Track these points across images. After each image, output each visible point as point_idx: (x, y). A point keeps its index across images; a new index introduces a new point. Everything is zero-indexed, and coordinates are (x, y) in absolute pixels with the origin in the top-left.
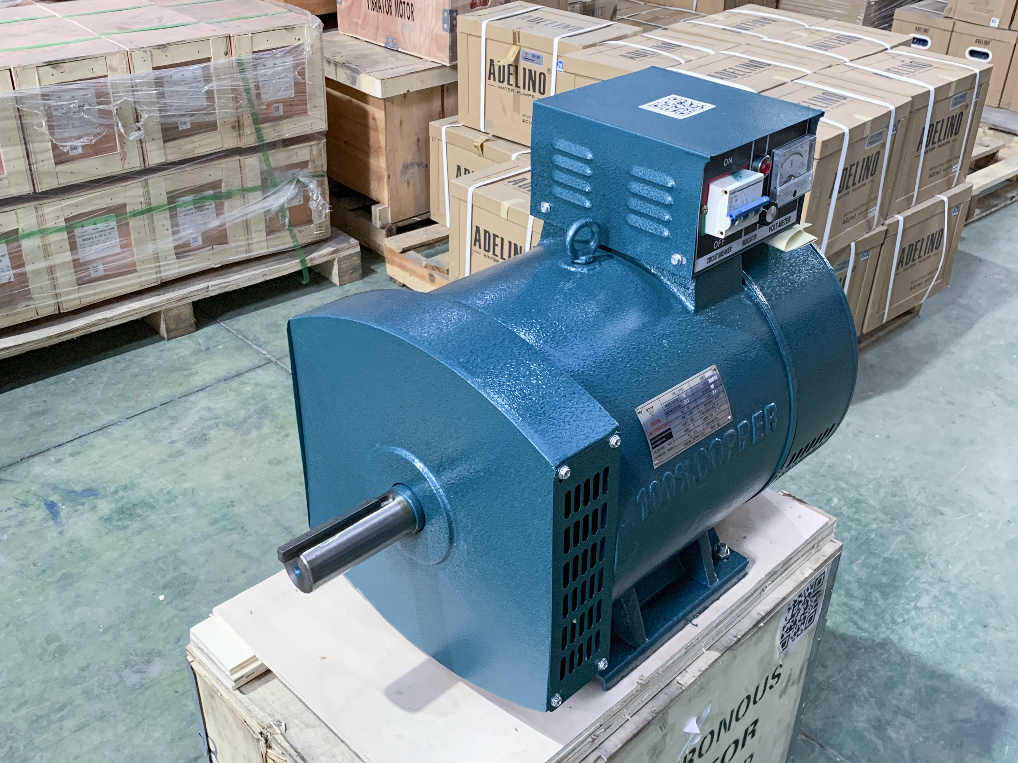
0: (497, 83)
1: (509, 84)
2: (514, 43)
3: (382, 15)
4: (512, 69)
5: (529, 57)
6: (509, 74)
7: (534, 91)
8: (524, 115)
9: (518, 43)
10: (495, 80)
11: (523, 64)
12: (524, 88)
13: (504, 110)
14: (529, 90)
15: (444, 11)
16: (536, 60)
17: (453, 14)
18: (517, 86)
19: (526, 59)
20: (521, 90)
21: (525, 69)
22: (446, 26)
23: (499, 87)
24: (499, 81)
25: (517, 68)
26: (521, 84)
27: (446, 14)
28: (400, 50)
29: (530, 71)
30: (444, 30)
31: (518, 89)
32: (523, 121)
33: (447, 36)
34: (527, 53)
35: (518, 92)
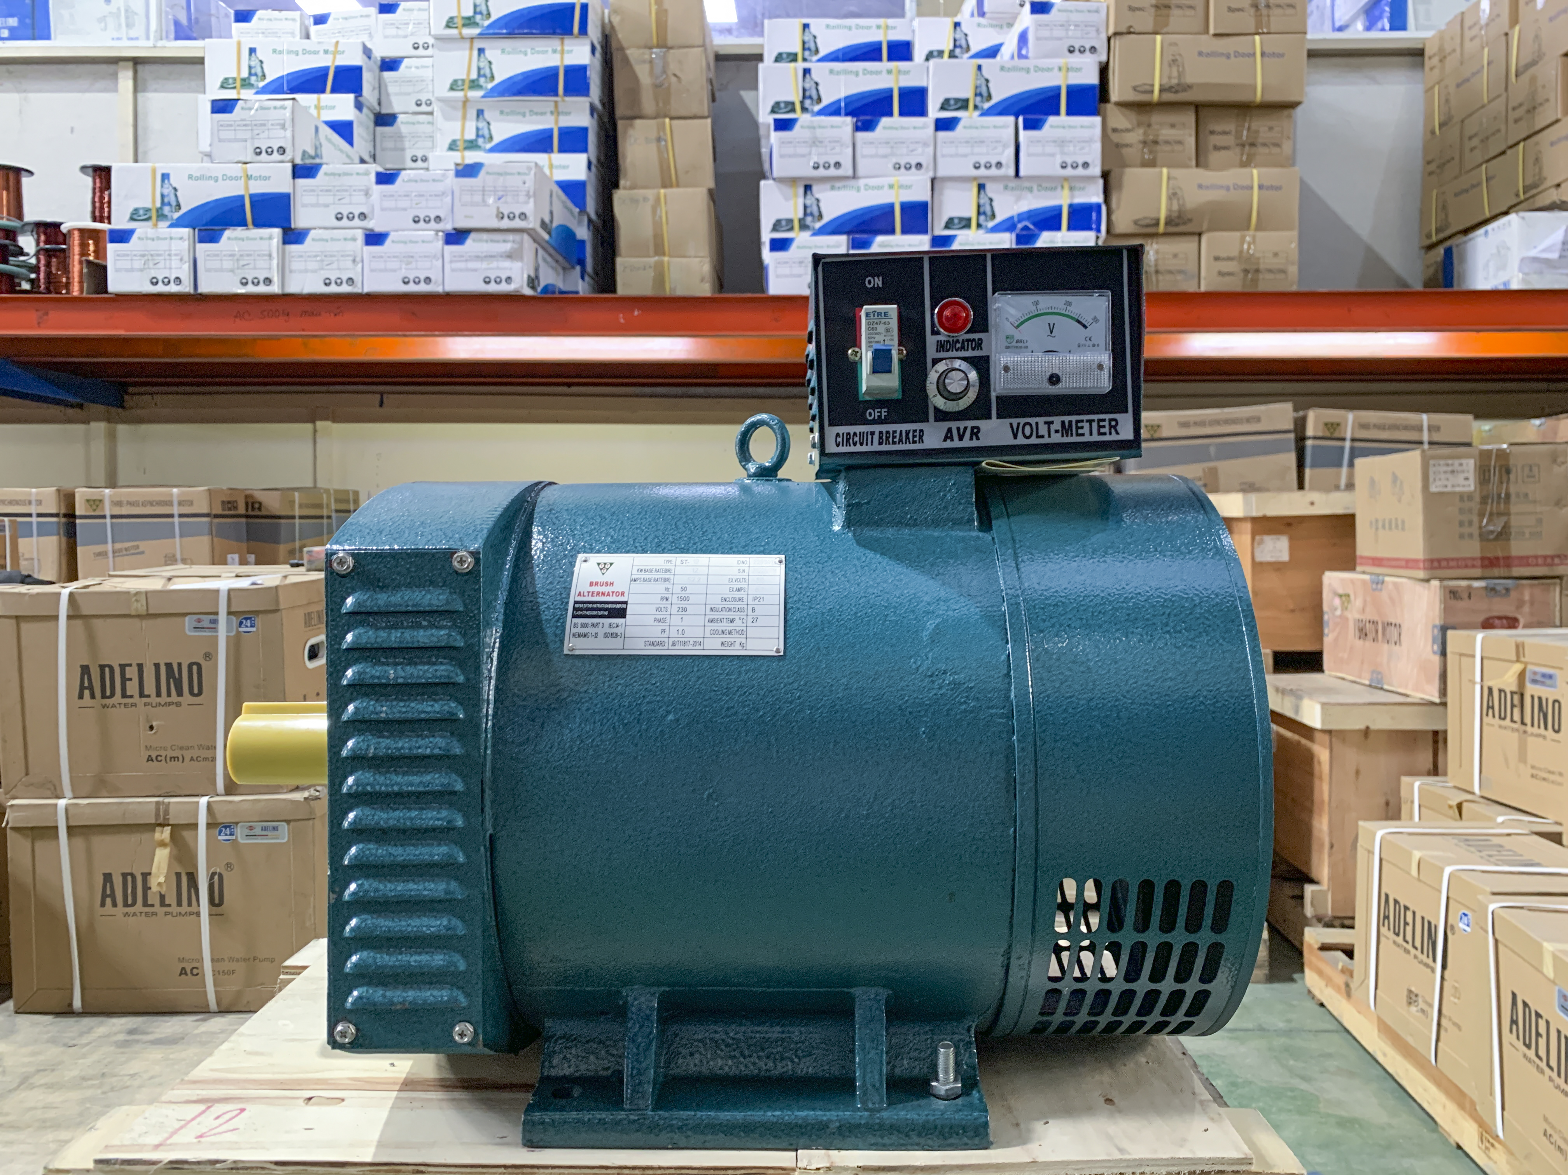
0: (1497, 721)
1: (1512, 720)
2: (1518, 660)
3: (1368, 643)
4: (1516, 698)
5: (1539, 678)
6: (1513, 706)
7: (1546, 728)
8: (1533, 767)
9: (1522, 659)
10: (1494, 716)
11: (1531, 689)
12: (1533, 725)
13: (1506, 760)
14: (1539, 727)
15: (1434, 626)
16: (1548, 682)
17: (1444, 629)
18: (1523, 723)
19: (1534, 681)
20: (1529, 728)
21: (1532, 697)
22: (1436, 647)
23: (1500, 727)
24: (1500, 718)
25: (1522, 695)
26: (1528, 720)
27: (1436, 631)
28: (1385, 687)
29: (1540, 699)
30: (1434, 653)
31: (1523, 727)
32: (1532, 776)
33: (1436, 659)
34: (1535, 673)
35: (1525, 732)
